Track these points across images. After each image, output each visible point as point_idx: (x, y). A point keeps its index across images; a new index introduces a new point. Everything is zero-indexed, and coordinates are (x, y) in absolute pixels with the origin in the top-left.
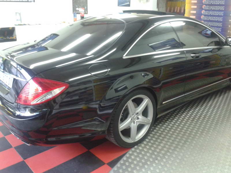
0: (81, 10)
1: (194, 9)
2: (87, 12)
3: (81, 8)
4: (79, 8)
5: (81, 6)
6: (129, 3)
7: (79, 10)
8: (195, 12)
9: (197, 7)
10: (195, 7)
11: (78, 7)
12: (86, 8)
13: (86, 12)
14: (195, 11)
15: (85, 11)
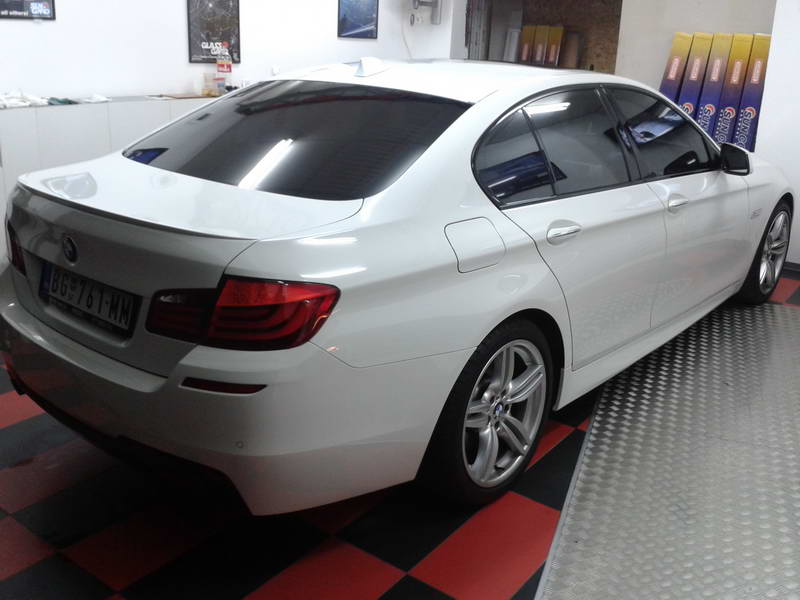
0: (218, 49)
2: (239, 56)
3: (220, 44)
4: (212, 44)
5: (216, 36)
6: (372, 27)
7: (209, 50)
11: (209, 40)
12: (233, 42)
13: (235, 56)
15: (230, 54)
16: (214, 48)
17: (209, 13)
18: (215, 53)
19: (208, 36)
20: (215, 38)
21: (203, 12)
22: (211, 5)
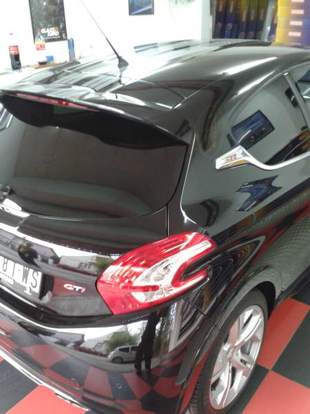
0: (53, 32)
1: (297, 17)
2: (66, 35)
3: (53, 29)
4: (48, 29)
5: (51, 23)
6: (151, 7)
7: (47, 34)
8: (300, 23)
9: (305, 12)
10: (301, 12)
11: (46, 27)
12: (61, 26)
13: (64, 35)
14: (300, 20)
15: (61, 34)
16: (49, 32)
17: (45, 10)
18: (51, 35)
19: (44, 23)
20: (49, 26)
21: (40, 8)
22: (45, 4)
